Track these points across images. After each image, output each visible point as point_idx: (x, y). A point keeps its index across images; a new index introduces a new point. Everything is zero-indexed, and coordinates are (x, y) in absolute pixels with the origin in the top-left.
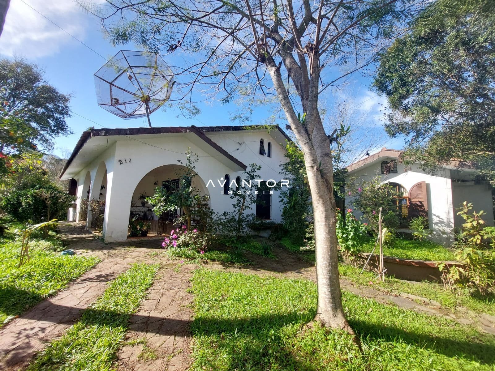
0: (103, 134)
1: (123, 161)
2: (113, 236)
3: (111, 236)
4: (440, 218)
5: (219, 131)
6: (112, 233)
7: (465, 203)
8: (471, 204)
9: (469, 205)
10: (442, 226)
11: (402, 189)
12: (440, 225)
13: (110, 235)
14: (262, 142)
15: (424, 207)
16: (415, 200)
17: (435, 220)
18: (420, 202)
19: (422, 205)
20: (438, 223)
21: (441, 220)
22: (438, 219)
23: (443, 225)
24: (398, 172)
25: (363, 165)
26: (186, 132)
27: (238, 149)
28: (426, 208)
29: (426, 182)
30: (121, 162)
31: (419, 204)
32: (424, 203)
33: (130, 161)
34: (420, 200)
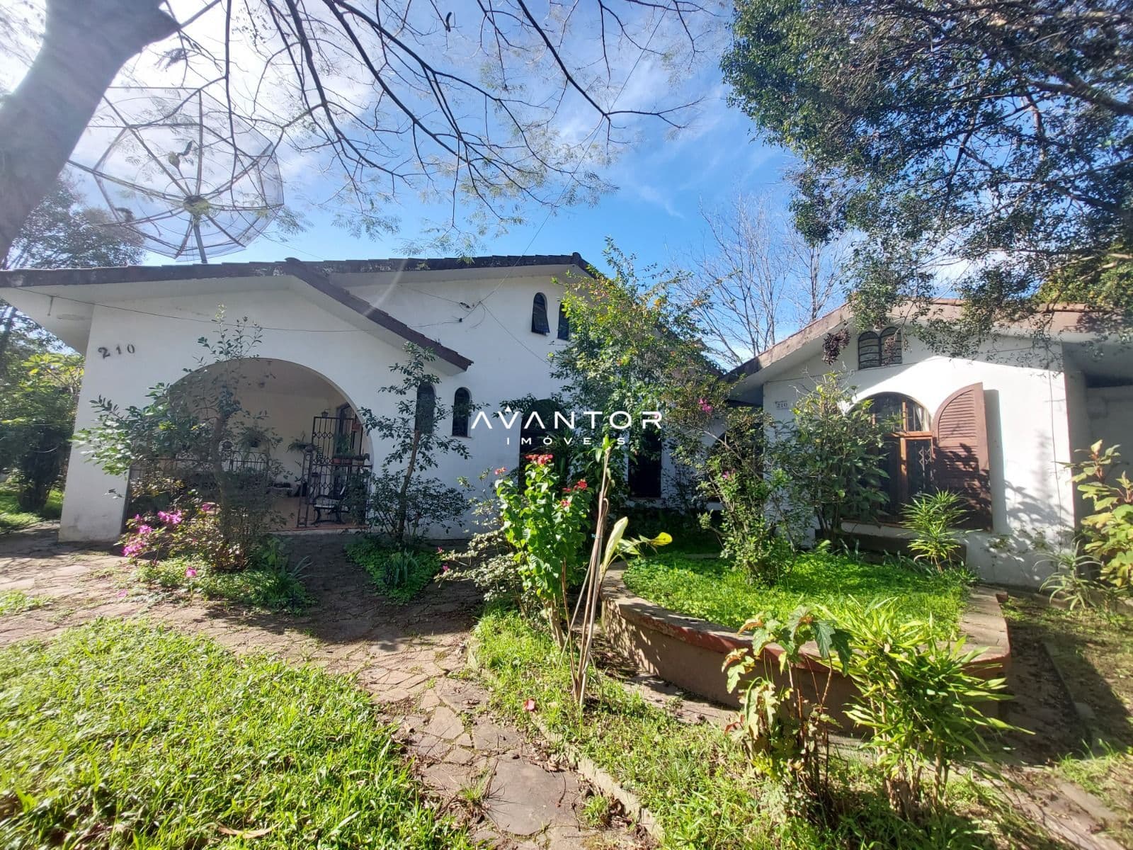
0: (20, 283)
1: (112, 350)
2: (80, 526)
3: (74, 527)
4: (1025, 496)
5: (378, 270)
6: (76, 520)
7: (1096, 447)
8: (1116, 450)
9: (1109, 451)
10: (1032, 521)
11: (920, 410)
12: (1024, 517)
13: (72, 524)
14: (540, 301)
15: (976, 460)
16: (951, 443)
17: (1012, 500)
18: (963, 446)
19: (970, 457)
20: (1019, 510)
21: (1028, 500)
22: (1019, 498)
23: (1035, 516)
24: (904, 362)
25: (800, 346)
26: (270, 274)
27: (461, 320)
28: (983, 463)
29: (986, 388)
30: (104, 352)
31: (963, 453)
32: (975, 451)
33: (131, 349)
34: (967, 442)
